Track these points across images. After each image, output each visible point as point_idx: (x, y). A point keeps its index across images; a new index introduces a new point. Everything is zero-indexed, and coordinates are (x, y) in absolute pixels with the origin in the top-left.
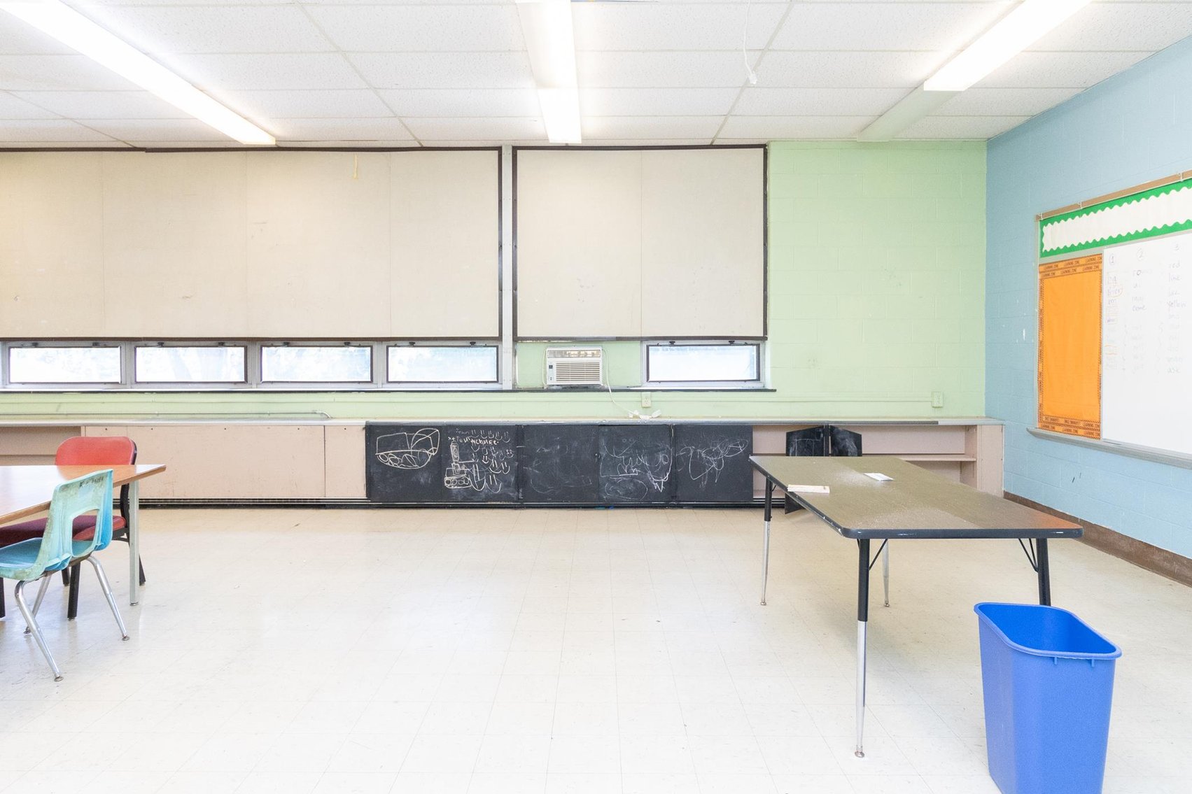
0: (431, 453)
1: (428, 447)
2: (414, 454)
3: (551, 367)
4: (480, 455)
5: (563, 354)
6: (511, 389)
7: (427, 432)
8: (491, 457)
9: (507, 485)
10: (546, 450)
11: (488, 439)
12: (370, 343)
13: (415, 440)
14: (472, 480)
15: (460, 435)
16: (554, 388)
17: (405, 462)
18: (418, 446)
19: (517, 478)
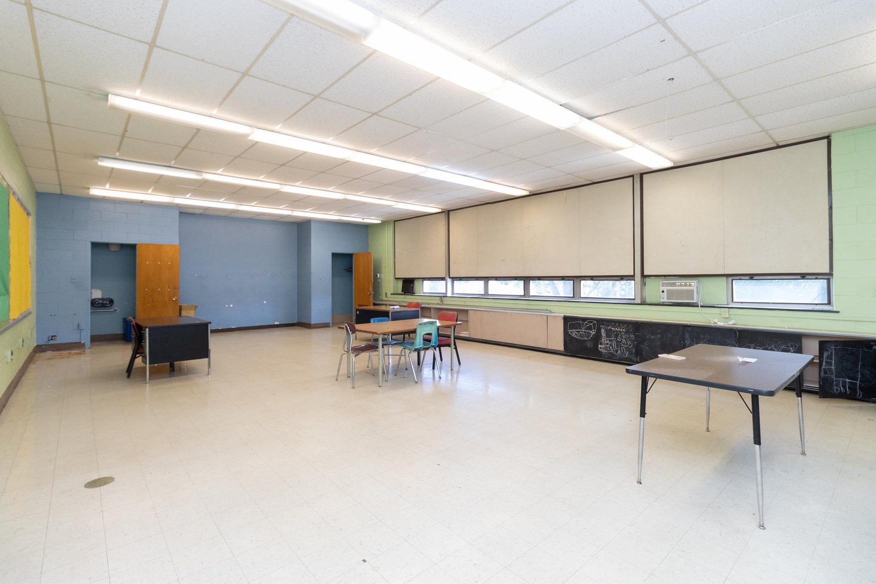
0: (593, 332)
1: (591, 330)
2: (585, 332)
3: (663, 292)
4: (616, 336)
5: (674, 285)
6: (640, 303)
7: (591, 322)
8: (622, 338)
9: (631, 353)
10: (652, 337)
11: (621, 328)
12: (572, 278)
13: (585, 325)
14: (613, 348)
15: (606, 325)
16: (667, 303)
17: (581, 336)
18: (587, 329)
19: (636, 350)
